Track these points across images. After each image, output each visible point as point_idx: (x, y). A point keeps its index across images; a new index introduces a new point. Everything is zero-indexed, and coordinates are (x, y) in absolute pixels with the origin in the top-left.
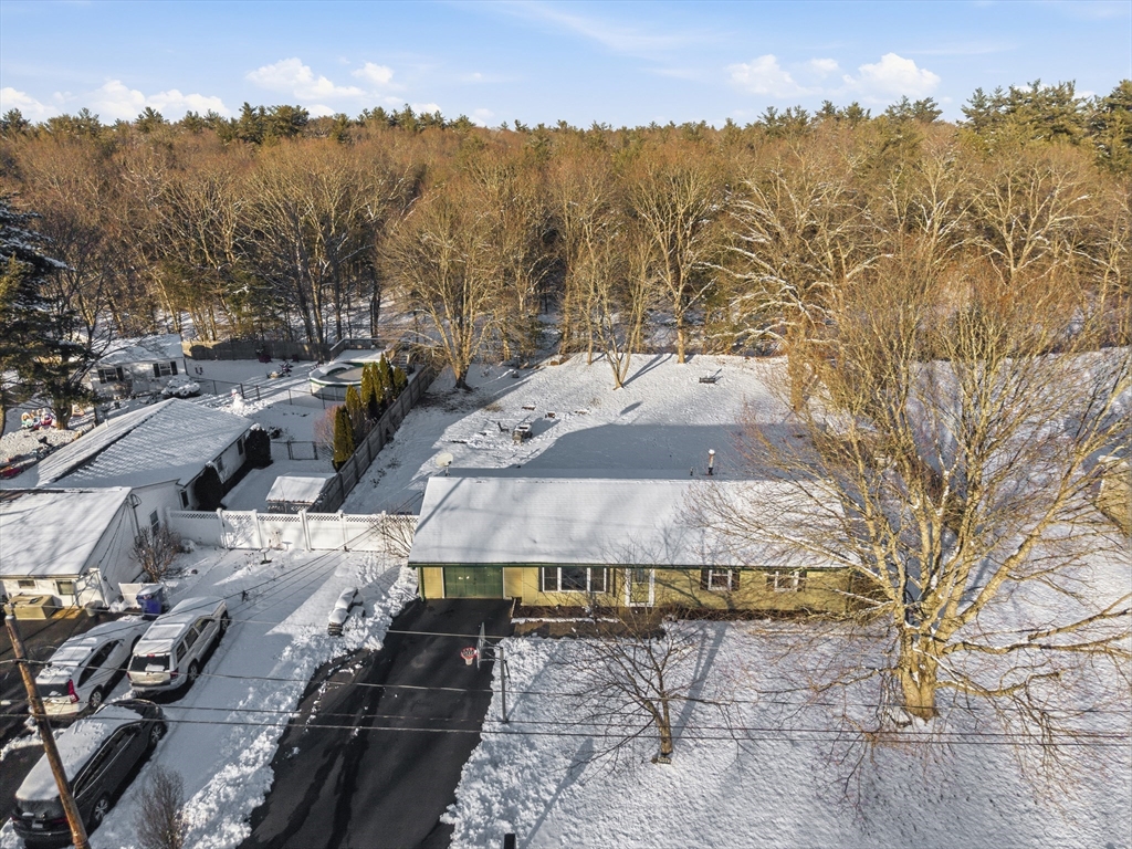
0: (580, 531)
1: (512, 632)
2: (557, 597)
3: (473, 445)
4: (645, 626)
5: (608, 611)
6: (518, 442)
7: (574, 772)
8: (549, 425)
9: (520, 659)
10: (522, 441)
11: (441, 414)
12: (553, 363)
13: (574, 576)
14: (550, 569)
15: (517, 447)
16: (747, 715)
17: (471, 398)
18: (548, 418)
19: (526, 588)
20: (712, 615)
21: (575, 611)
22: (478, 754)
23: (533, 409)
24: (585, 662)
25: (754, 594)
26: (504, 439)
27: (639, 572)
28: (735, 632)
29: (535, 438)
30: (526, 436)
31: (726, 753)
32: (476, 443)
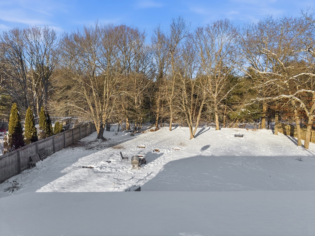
3: (99, 169)
6: (136, 166)
8: (156, 156)
10: (139, 166)
11: (82, 150)
12: (152, 131)
15: (134, 170)
17: (106, 143)
18: (155, 152)
23: (144, 147)
26: (124, 165)
29: (149, 164)
30: (142, 162)
32: (101, 168)
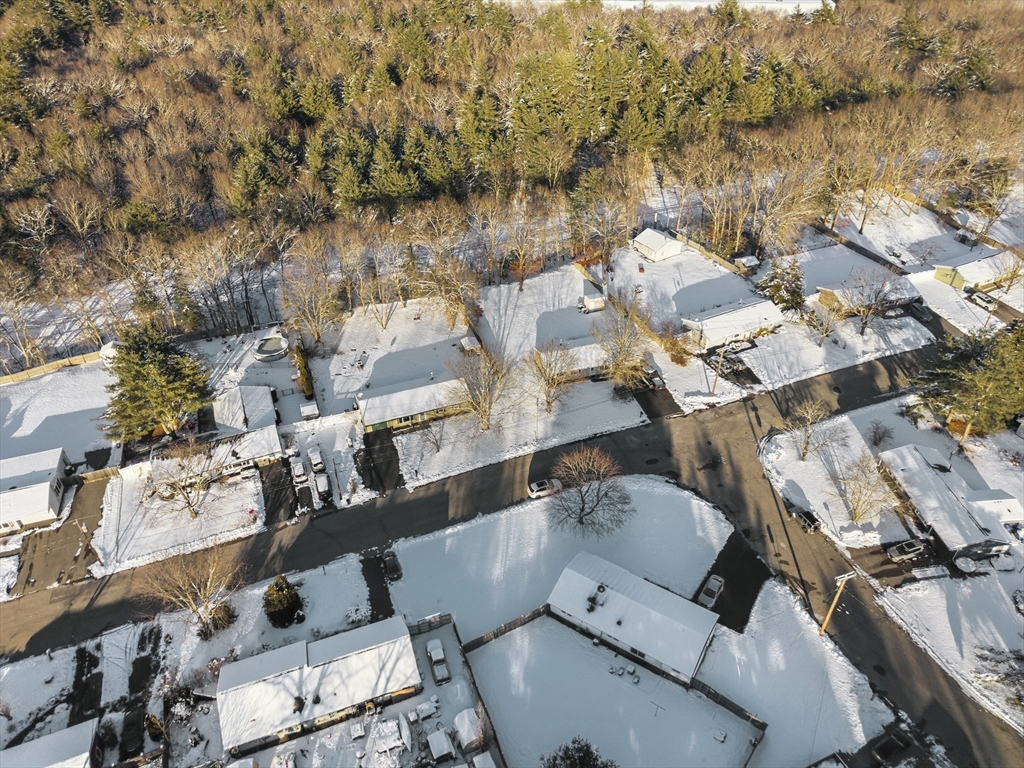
0: (406, 407)
1: (395, 435)
2: (404, 424)
4: (425, 425)
5: (417, 424)
7: (422, 459)
9: (400, 441)
13: (406, 419)
14: (400, 419)
16: (453, 440)
19: (396, 424)
20: (441, 418)
21: (408, 426)
22: (401, 461)
24: (416, 437)
25: (450, 411)
26: (354, 369)
27: (422, 414)
28: (447, 421)
30: (362, 366)
31: (450, 447)
